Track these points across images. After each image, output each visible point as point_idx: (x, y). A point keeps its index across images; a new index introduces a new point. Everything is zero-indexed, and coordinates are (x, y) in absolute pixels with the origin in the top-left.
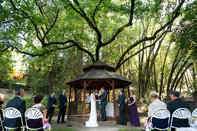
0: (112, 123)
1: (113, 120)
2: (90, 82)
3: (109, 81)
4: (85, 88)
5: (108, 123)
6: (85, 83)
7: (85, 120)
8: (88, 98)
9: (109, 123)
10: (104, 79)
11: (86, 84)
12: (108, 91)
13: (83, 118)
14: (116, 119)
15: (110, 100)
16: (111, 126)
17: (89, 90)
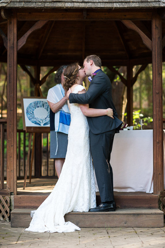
0: (144, 218)
1: (150, 208)
2: (39, 26)
3: (135, 23)
4: (12, 56)
5: (125, 218)
6: (13, 31)
7: (15, 207)
8: (29, 107)
9: (132, 218)
10: (110, 10)
11: (18, 39)
12: (130, 72)
13: (7, 198)
14: (160, 201)
15: (137, 115)
16: (139, 230)
17: (29, 68)
